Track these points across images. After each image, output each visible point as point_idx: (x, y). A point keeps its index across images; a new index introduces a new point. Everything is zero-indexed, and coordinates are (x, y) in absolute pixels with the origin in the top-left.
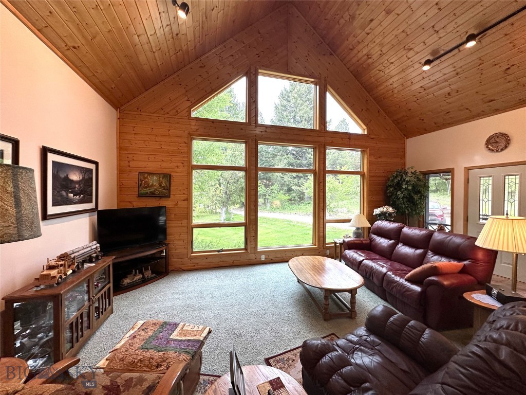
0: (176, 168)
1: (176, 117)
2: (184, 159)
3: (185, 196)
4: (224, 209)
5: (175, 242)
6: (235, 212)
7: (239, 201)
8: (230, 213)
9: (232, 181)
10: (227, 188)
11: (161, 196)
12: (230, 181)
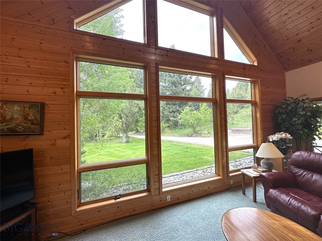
0: (54, 94)
1: (52, 27)
2: (64, 83)
3: (67, 132)
4: (125, 135)
5: (50, 197)
6: (133, 136)
7: (135, 129)
8: (129, 137)
9: (130, 115)
10: (127, 120)
11: (27, 134)
12: (128, 115)
